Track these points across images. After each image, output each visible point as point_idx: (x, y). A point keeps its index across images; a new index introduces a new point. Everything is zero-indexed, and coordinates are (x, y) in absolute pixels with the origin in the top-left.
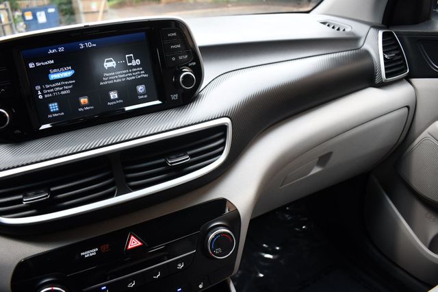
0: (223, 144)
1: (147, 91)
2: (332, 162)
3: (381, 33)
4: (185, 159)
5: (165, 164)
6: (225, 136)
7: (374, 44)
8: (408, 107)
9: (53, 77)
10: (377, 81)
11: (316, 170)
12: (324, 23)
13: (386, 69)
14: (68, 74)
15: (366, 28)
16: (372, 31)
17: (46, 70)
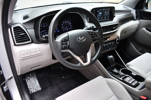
0: (118, 27)
1: (109, 17)
2: (126, 33)
3: (135, 10)
4: (115, 28)
5: (112, 28)
6: (118, 25)
7: (134, 12)
8: (138, 25)
9: (100, 14)
10: (134, 19)
11: (123, 34)
12: (124, 7)
13: (136, 17)
14: (101, 13)
15: (132, 9)
16: (133, 10)
17: (99, 12)
